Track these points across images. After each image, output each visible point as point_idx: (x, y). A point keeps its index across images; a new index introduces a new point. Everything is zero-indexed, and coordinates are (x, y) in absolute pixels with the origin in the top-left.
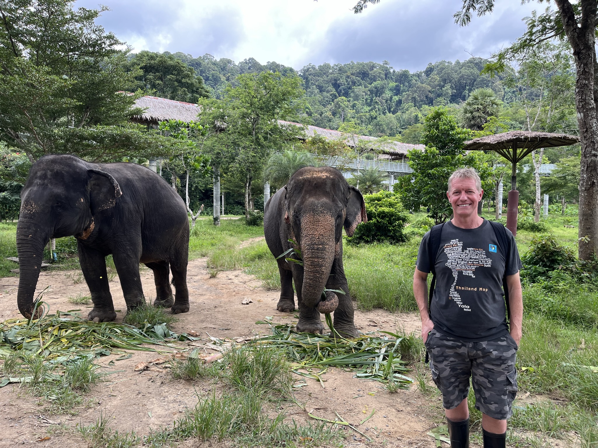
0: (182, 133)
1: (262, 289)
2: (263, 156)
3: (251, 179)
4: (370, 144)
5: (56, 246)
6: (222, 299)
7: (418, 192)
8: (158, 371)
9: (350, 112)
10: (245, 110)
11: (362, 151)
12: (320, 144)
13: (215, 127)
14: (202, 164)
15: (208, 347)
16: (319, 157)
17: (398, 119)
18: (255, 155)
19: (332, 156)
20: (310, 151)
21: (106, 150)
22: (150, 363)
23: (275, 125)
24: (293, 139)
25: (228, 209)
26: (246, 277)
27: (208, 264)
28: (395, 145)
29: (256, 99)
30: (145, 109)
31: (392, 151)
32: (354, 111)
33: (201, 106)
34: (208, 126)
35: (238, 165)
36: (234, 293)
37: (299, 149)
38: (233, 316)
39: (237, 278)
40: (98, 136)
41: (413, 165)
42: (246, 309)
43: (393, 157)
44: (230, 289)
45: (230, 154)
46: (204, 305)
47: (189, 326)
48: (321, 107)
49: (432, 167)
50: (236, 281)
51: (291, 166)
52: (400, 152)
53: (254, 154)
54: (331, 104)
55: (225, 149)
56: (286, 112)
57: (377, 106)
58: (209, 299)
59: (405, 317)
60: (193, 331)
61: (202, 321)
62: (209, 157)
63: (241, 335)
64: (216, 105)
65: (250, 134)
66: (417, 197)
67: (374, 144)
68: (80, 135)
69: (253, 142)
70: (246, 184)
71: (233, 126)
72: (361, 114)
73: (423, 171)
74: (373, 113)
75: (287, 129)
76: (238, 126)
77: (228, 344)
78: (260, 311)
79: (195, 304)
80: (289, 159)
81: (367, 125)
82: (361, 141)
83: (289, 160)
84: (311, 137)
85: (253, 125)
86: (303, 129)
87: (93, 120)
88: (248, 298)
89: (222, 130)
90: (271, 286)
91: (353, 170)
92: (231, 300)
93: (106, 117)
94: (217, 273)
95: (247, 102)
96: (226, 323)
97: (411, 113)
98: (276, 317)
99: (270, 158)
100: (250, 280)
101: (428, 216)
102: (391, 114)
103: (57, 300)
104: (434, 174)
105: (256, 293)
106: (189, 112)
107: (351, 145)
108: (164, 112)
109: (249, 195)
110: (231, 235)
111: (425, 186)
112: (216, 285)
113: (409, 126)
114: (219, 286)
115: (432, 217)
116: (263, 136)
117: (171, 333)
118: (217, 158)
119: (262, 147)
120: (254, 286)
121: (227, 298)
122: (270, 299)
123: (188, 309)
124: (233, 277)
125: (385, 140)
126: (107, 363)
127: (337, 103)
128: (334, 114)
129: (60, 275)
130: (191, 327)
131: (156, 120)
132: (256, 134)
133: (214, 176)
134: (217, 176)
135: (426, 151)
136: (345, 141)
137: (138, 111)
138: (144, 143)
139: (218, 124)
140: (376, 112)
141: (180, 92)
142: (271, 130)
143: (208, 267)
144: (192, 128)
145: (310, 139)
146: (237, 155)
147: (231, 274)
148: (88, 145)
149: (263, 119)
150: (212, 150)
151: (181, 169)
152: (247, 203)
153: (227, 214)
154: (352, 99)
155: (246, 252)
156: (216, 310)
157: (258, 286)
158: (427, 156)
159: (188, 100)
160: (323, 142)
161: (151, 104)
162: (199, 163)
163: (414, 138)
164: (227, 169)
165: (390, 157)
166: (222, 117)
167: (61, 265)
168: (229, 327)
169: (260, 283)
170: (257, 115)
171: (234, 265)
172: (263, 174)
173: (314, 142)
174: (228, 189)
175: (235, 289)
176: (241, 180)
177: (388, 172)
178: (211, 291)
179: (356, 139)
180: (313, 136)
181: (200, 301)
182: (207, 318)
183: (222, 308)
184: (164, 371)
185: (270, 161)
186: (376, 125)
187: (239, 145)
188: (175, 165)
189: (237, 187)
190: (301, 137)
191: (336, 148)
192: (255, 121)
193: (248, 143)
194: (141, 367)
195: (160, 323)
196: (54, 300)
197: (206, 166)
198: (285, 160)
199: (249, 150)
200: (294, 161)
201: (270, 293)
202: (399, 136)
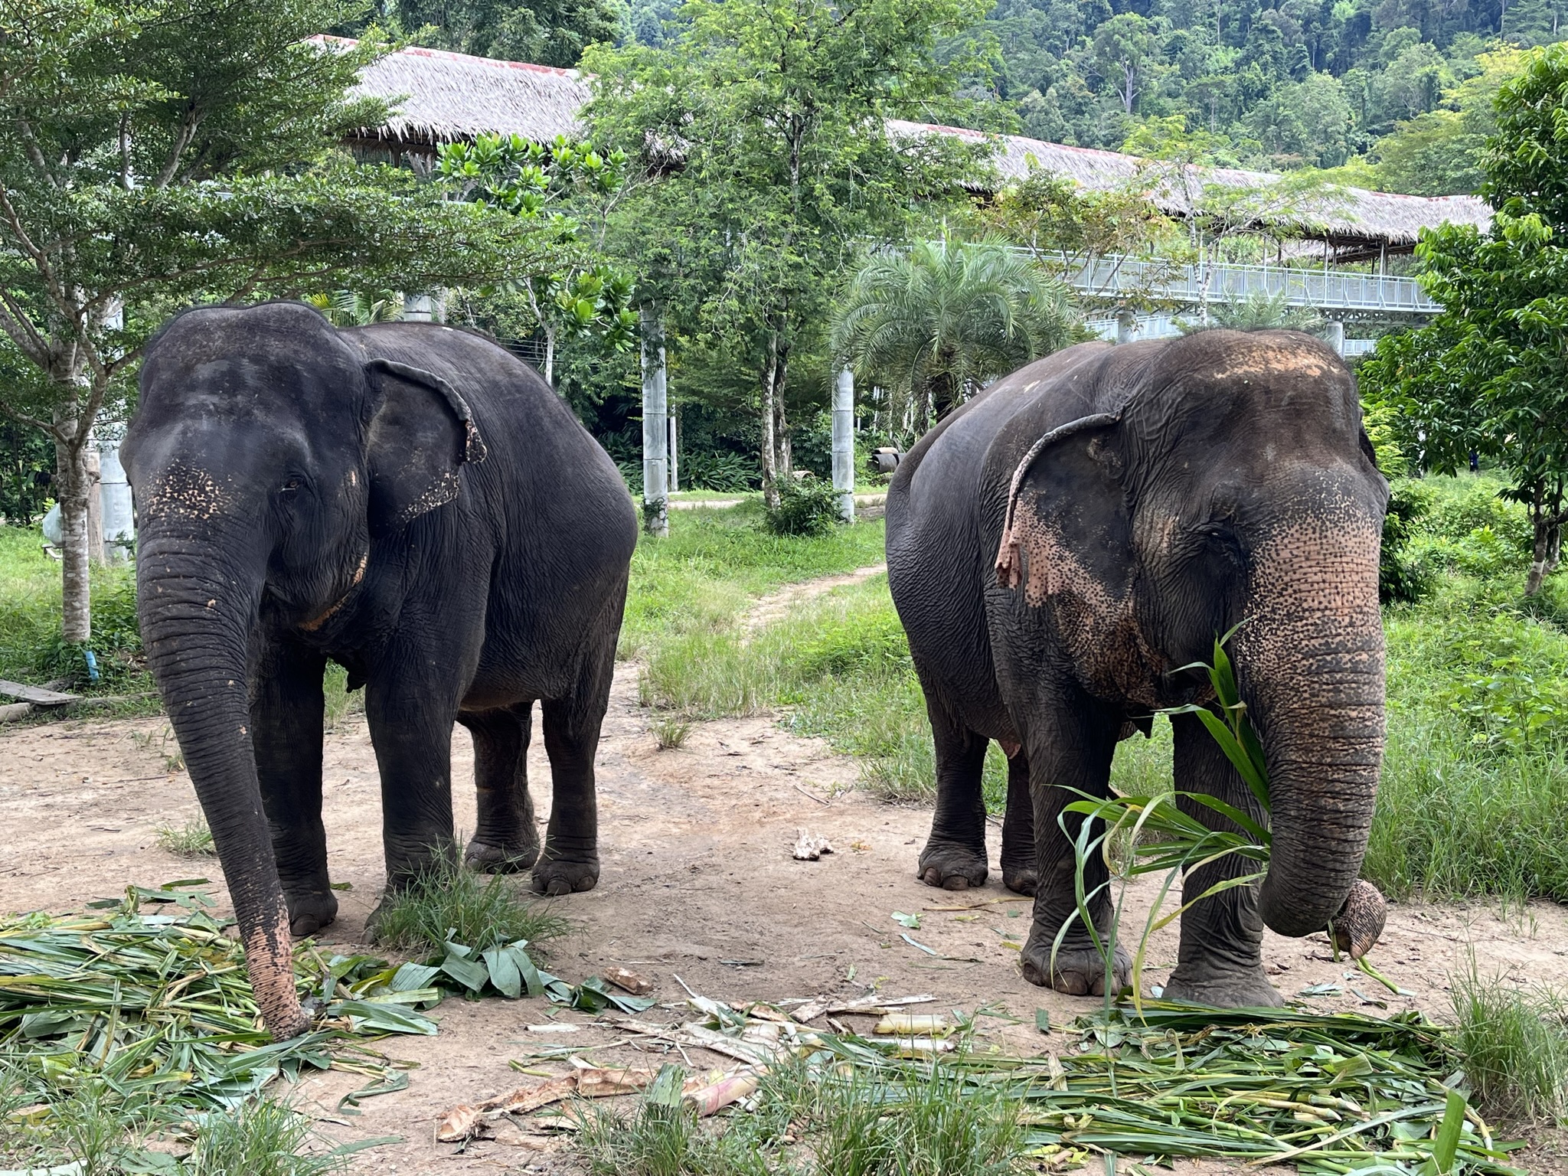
0: (527, 186)
1: (861, 797)
2: (830, 263)
3: (783, 353)
4: (1250, 202)
5: (93, 627)
6: (716, 838)
7: (1465, 398)
8: (527, 1145)
9: (1160, 74)
10: (760, 85)
11: (1217, 228)
12: (1053, 207)
13: (645, 157)
14: (601, 304)
15: (692, 1041)
16: (1046, 258)
17: (1356, 97)
18: (800, 260)
19: (1101, 255)
20: (1013, 236)
21: (261, 267)
22: (489, 1108)
23: (874, 142)
24: (946, 191)
25: (692, 467)
26: (793, 748)
27: (644, 691)
28: (1354, 201)
29: (804, 43)
30: (395, 103)
31: (1337, 225)
32: (1177, 67)
33: (591, 78)
34: (620, 154)
35: (734, 304)
36: (758, 815)
37: (968, 231)
38: (768, 910)
39: (758, 749)
40: (237, 216)
41: (1442, 287)
42: (813, 882)
43: (1341, 250)
44: (739, 795)
45: (704, 262)
46: (651, 860)
47: (604, 949)
48: (1044, 54)
49: (1525, 294)
50: (757, 761)
51: (942, 301)
52: (1370, 228)
53: (795, 259)
54: (1083, 44)
55: (684, 241)
56: (918, 86)
57: (1267, 47)
58: (662, 835)
59: (1453, 920)
60: (624, 973)
61: (653, 929)
62: (627, 274)
63: (809, 992)
64: (649, 71)
65: (779, 178)
66: (1461, 416)
67: (1269, 201)
68: (174, 215)
69: (790, 210)
70: (765, 376)
71: (716, 151)
72: (1205, 79)
73: (1482, 312)
74: (1253, 74)
75: (921, 154)
76: (736, 151)
77: (767, 1030)
78: (869, 889)
79: (617, 857)
80: (933, 272)
81: (1228, 122)
82: (1216, 192)
83: (933, 280)
84: (1018, 182)
85: (792, 142)
86: (985, 153)
87: (208, 154)
88: (813, 834)
89: (670, 167)
90: (897, 785)
91: (1184, 307)
92: (750, 840)
93: (258, 139)
94: (684, 731)
95: (765, 55)
96: (745, 937)
97: (1408, 69)
98: (930, 918)
99: (856, 271)
100: (812, 761)
101: (1504, 494)
102: (1326, 77)
103: (115, 836)
104: (1532, 326)
105: (842, 813)
106: (546, 103)
107: (1172, 207)
108: (454, 103)
109: (777, 418)
110: (715, 573)
111: (1492, 374)
112: (685, 779)
113: (1399, 123)
114: (699, 783)
115: (1522, 495)
116: (829, 187)
117: (546, 978)
118: (656, 275)
119: (827, 226)
120: (828, 784)
121: (731, 834)
122: (897, 841)
123: (595, 877)
124: (744, 747)
125: (1312, 183)
126: (333, 1102)
127: (1108, 40)
128: (1095, 83)
129: (115, 736)
130: (615, 952)
131: (426, 135)
132: (803, 176)
133: (644, 347)
134: (657, 344)
135: (1497, 232)
136: (1150, 195)
137: (373, 111)
138: (403, 235)
139: (659, 143)
140: (1265, 68)
141: (506, 25)
142: (862, 160)
143: (643, 705)
144: (564, 164)
145: (1013, 189)
146: (729, 262)
147: (737, 734)
148: (201, 252)
149: (828, 117)
150: (635, 247)
151: (518, 322)
152: (770, 446)
153: (690, 488)
154: (1164, 21)
155: (785, 644)
156: (699, 883)
157: (842, 783)
158: (1504, 250)
159: (536, 54)
160: (1063, 200)
161: (408, 76)
162: (590, 298)
163: (1423, 168)
164: (695, 317)
165: (1330, 251)
166: (672, 118)
167: (113, 698)
168: (758, 955)
169: (854, 772)
170: (809, 104)
171: (745, 698)
172: (833, 336)
173: (1028, 201)
174: (694, 393)
175: (758, 796)
176: (748, 360)
177: (1322, 311)
178: (668, 804)
179: (1192, 182)
180: (1025, 176)
181: (634, 844)
182: (668, 914)
183: (719, 872)
184: (549, 1146)
185: (857, 282)
186: (1267, 121)
187: (737, 225)
188: (497, 306)
189: (727, 383)
190: (977, 184)
191: (1115, 220)
192: (799, 129)
193: (772, 215)
194: (461, 1125)
195: (505, 943)
196: (105, 838)
197: (617, 311)
198: (916, 279)
199: (775, 241)
200: (955, 281)
201: (894, 815)
202: (1356, 164)
